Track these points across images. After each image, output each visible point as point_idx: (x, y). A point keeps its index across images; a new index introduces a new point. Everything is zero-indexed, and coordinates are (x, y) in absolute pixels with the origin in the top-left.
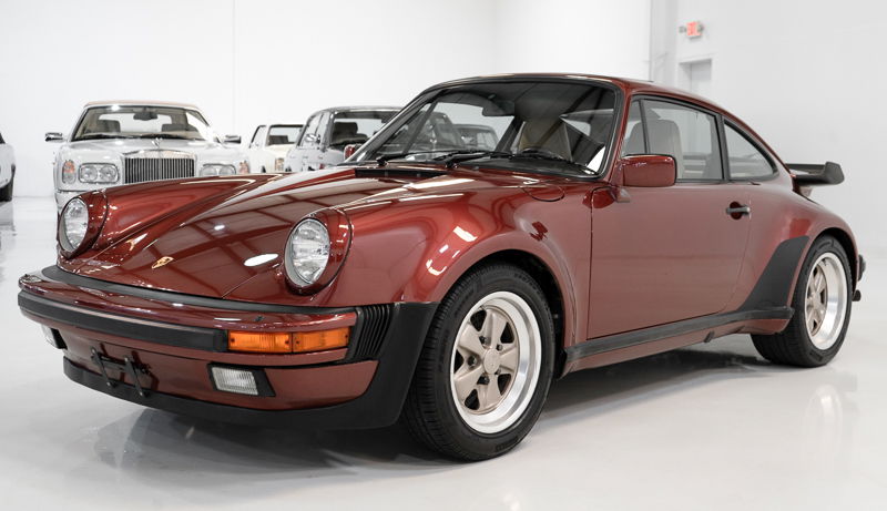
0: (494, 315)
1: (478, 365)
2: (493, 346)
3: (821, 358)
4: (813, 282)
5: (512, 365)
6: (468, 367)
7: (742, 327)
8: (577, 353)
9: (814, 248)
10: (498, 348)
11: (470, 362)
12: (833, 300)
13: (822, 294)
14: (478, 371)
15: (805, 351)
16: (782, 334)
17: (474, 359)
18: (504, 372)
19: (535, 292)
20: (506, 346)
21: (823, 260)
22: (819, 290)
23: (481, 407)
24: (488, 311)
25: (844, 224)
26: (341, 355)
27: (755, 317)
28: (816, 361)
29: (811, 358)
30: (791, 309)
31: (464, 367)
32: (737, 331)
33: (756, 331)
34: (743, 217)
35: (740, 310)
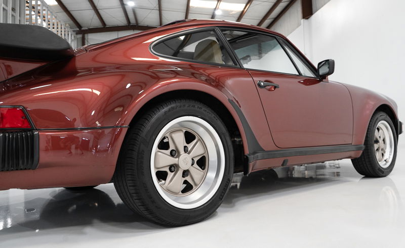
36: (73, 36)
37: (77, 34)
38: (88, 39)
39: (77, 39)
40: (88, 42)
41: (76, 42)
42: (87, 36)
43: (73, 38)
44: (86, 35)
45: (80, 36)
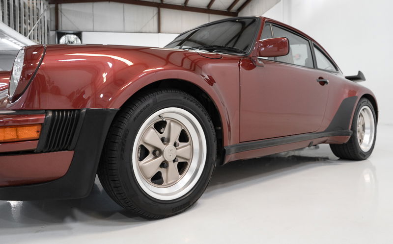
0: (172, 124)
1: (160, 155)
2: (171, 144)
3: (365, 156)
4: (359, 120)
5: (187, 156)
6: (153, 156)
7: (327, 140)
8: (233, 150)
9: (360, 103)
10: (175, 145)
11: (154, 153)
12: (368, 129)
13: (363, 126)
14: (160, 160)
15: (357, 152)
16: (346, 144)
17: (157, 152)
18: (180, 160)
19: (200, 110)
20: (182, 144)
21: (363, 110)
22: (362, 124)
23: (165, 183)
24: (168, 122)
25: (371, 92)
26: (33, 146)
27: (333, 135)
28: (363, 158)
29: (360, 155)
30: (351, 131)
31: (150, 157)
32: (324, 142)
33: (333, 142)
34: (325, 85)
35: (325, 131)
36: (45, 6)
37: (49, 4)
38: (61, 9)
39: (50, 8)
40: (61, 12)
41: (49, 12)
42: (61, 6)
43: (45, 8)
44: (59, 5)
45: (53, 6)
